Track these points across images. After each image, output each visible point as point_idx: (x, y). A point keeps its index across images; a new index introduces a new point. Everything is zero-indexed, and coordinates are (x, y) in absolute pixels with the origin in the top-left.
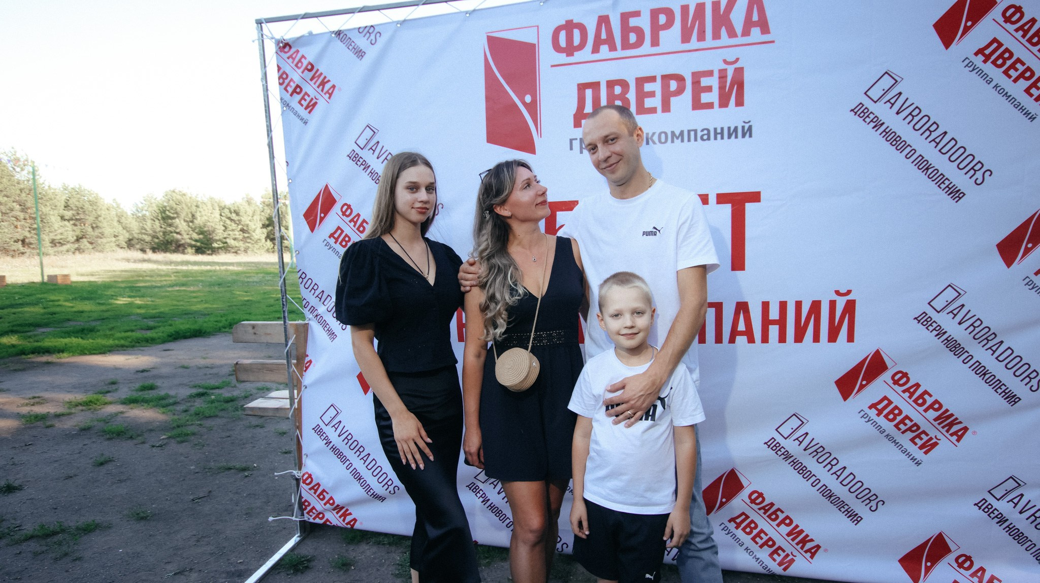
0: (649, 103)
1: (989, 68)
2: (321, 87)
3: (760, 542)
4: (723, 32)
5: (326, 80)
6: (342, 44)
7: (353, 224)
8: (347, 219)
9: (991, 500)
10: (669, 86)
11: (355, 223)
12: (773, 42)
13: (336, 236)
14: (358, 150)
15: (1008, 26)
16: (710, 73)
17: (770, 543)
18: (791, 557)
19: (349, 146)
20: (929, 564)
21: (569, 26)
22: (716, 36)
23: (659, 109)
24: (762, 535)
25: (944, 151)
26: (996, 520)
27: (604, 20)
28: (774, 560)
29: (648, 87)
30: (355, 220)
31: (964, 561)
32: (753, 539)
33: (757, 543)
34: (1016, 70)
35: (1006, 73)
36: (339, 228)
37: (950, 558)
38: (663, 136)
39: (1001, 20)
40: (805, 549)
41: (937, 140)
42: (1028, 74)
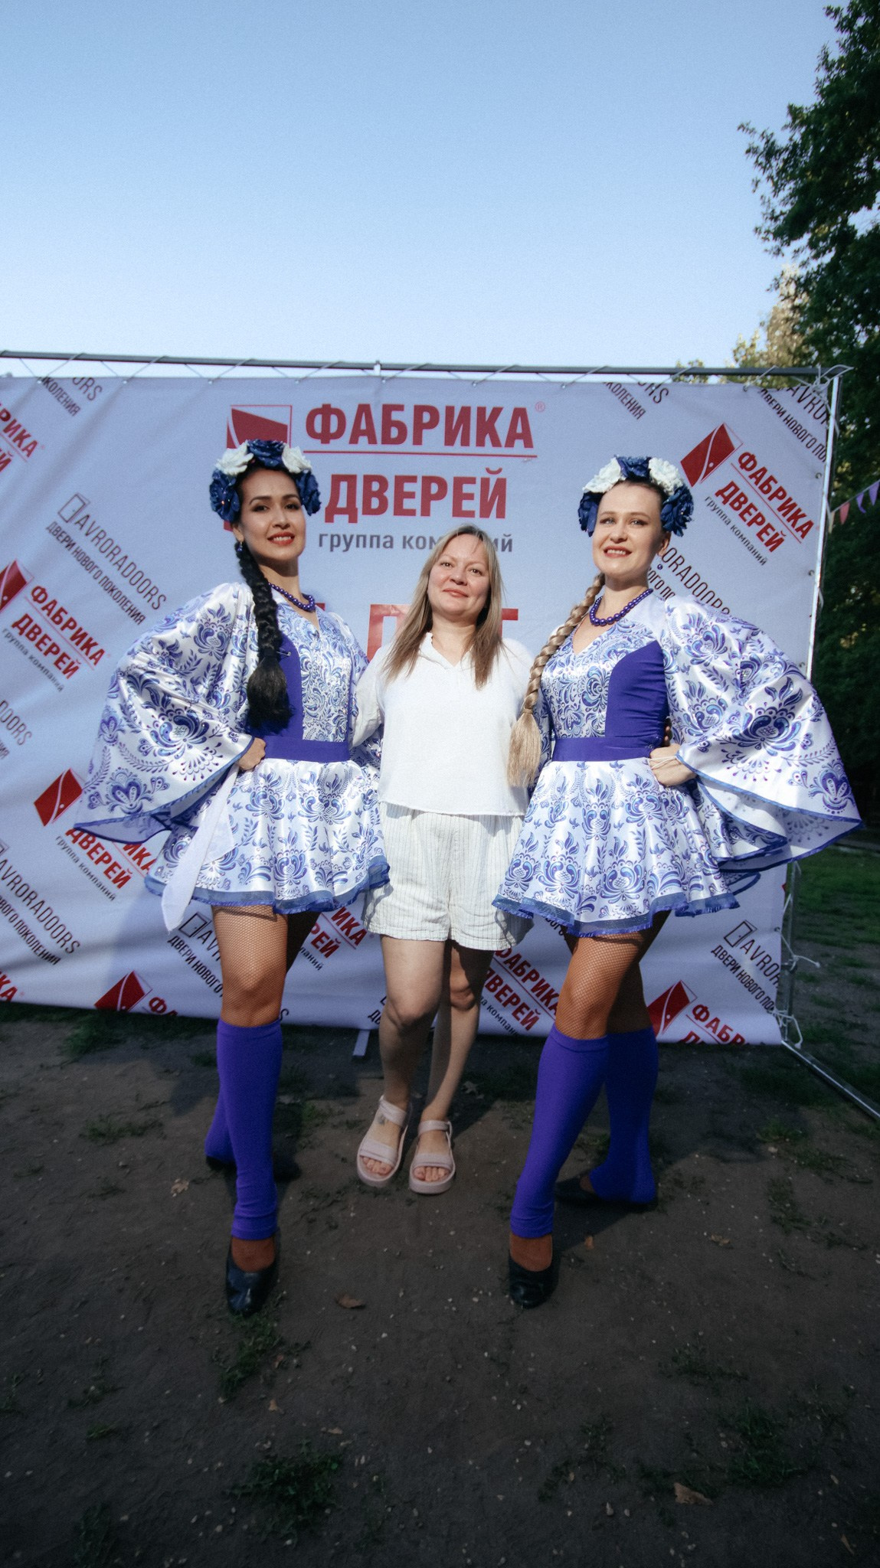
0: (408, 504)
1: (727, 509)
2: (18, 442)
3: (504, 999)
4: (488, 439)
5: (25, 434)
6: (50, 394)
7: (46, 612)
8: (40, 606)
9: (726, 947)
10: (429, 488)
11: (50, 611)
12: (535, 457)
13: (22, 625)
14: (61, 523)
15: (743, 471)
16: (472, 481)
17: (515, 1000)
18: (535, 1015)
19: (49, 515)
20: (668, 1017)
21: (326, 411)
22: (480, 443)
23: (419, 512)
24: (507, 992)
25: (689, 585)
26: (730, 967)
27: (364, 410)
28: (518, 1019)
29: (408, 487)
30: (50, 607)
31: (701, 1012)
32: (497, 996)
33: (500, 1001)
34: (750, 514)
35: (741, 515)
36: (26, 616)
37: (688, 1010)
38: (421, 541)
39: (738, 465)
40: (550, 1005)
41: (683, 574)
42: (759, 520)
